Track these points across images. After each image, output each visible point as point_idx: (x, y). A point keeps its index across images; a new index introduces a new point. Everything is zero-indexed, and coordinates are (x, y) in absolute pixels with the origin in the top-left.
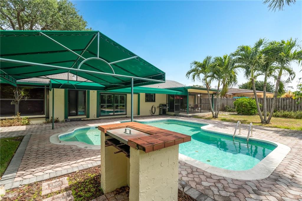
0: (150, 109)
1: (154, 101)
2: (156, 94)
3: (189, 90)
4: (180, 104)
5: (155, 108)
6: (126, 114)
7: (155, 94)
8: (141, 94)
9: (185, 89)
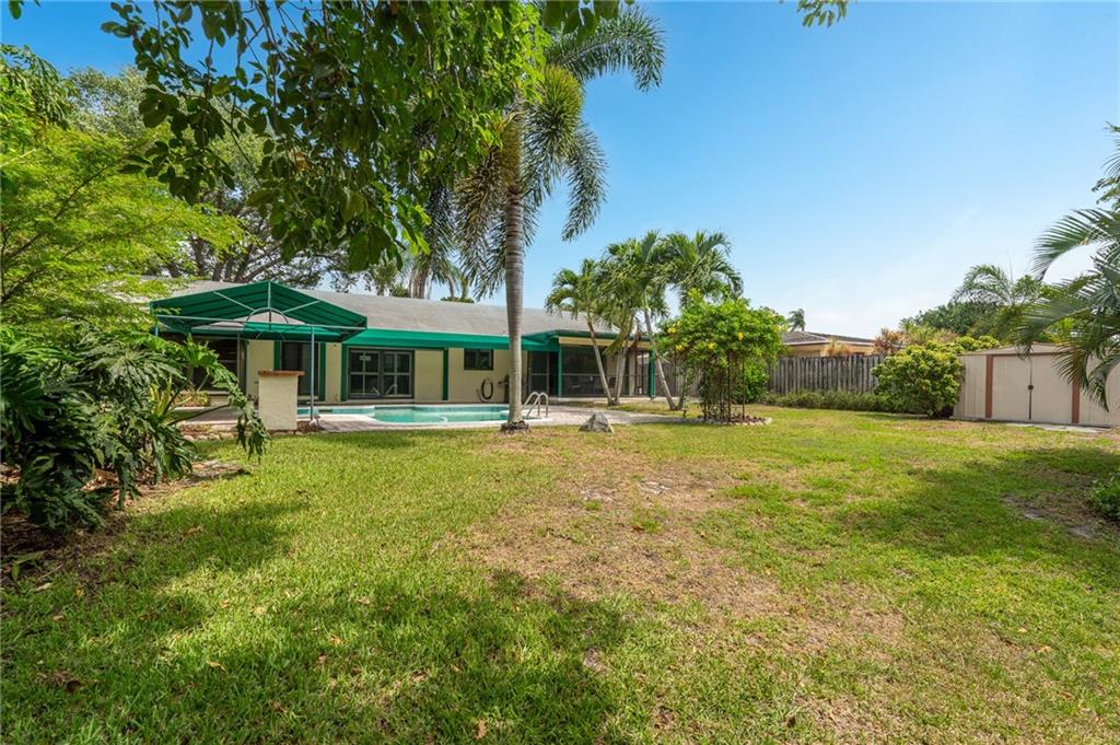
0: (479, 387)
1: (492, 369)
2: (495, 351)
3: (562, 340)
4: (548, 375)
5: (492, 384)
6: (413, 398)
7: (492, 351)
8: (452, 351)
9: (549, 336)
